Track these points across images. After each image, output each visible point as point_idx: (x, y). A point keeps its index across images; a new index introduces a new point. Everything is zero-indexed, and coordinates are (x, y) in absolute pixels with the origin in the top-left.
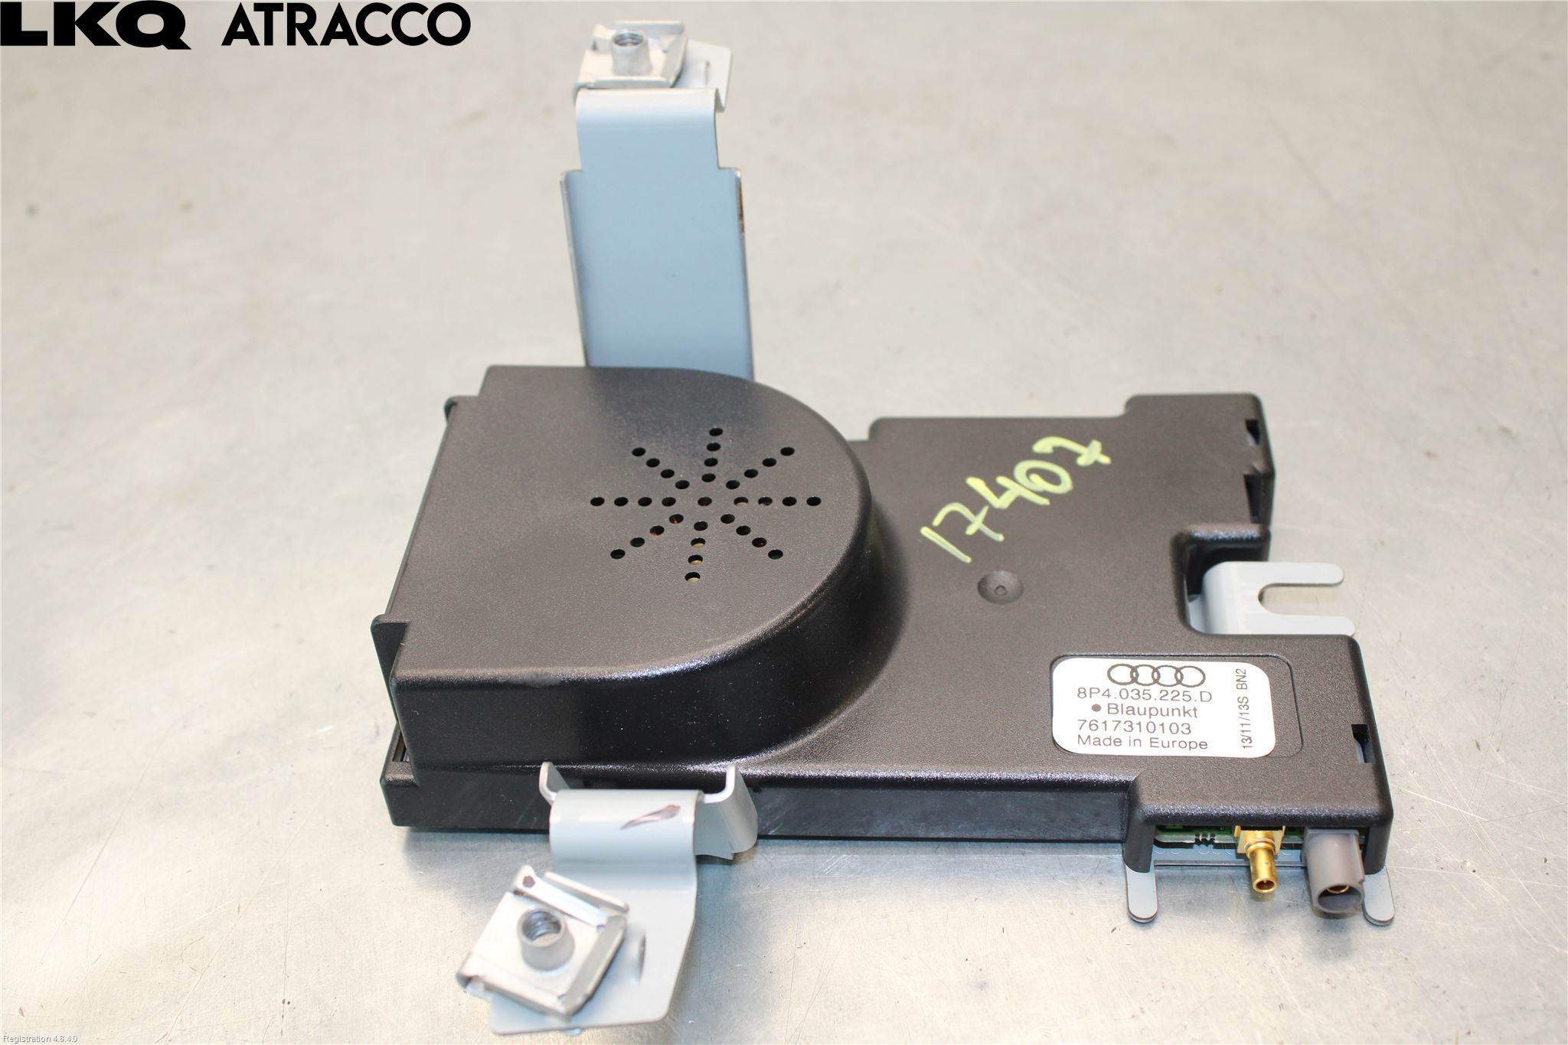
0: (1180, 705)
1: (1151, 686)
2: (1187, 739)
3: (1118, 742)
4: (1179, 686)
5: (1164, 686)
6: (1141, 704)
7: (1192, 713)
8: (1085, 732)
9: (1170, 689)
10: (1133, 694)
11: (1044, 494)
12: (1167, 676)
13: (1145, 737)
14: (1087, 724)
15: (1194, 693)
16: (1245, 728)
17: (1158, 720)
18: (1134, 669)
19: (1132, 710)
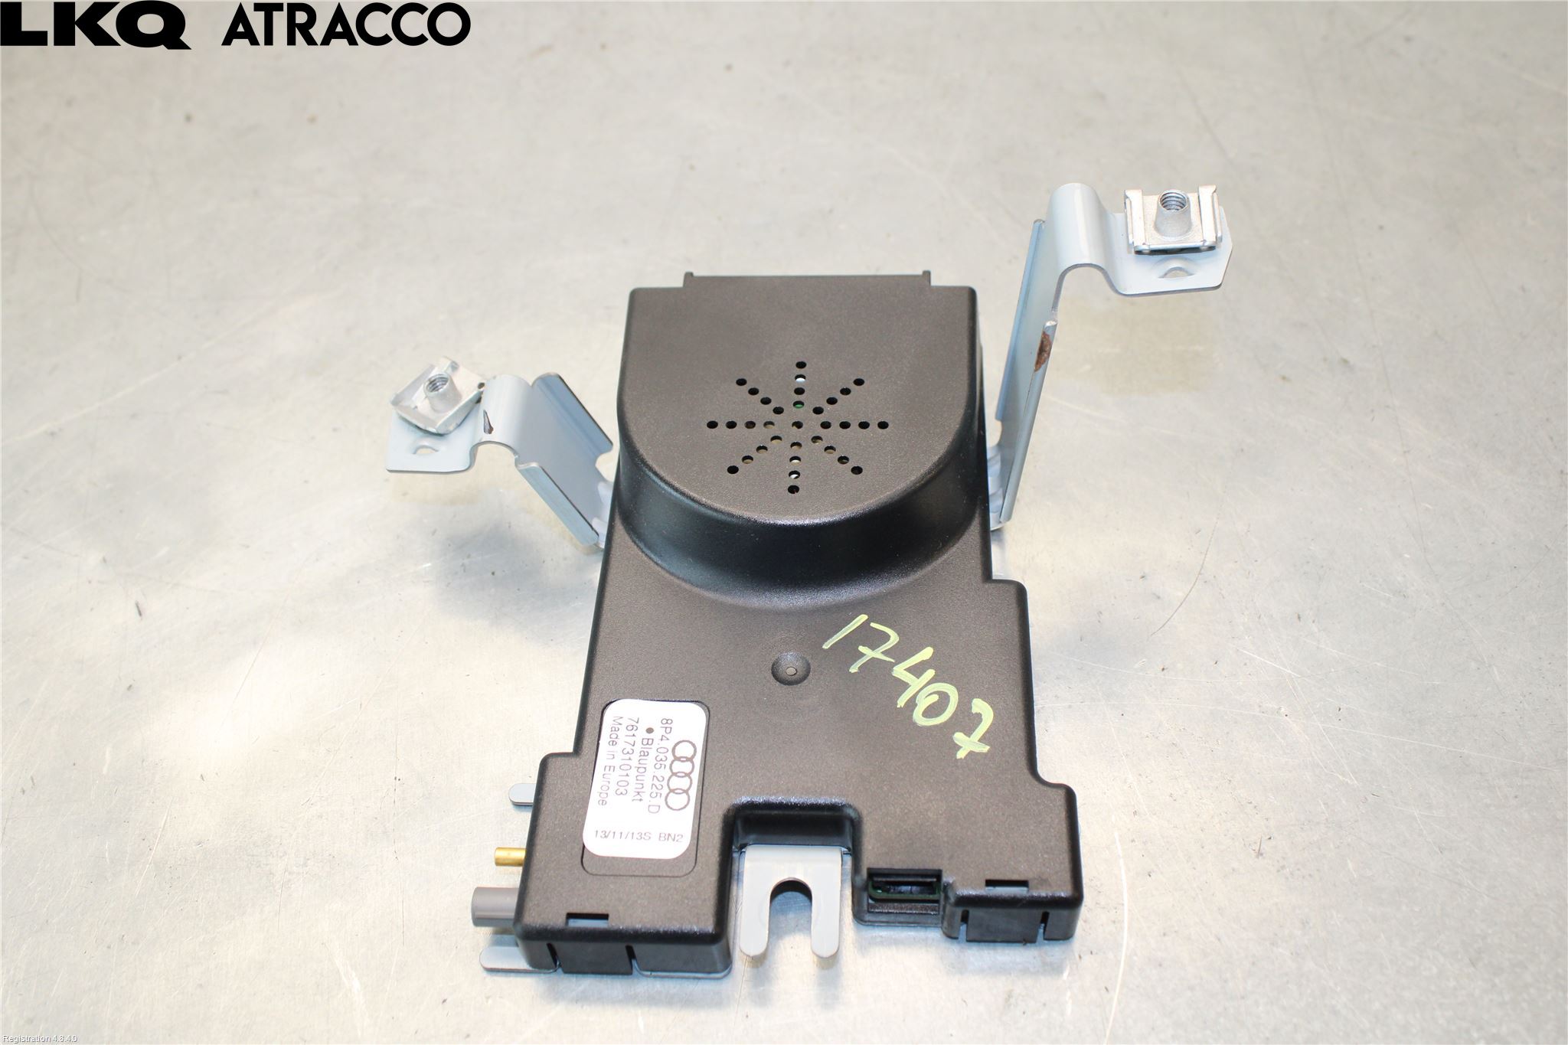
0: (647, 789)
1: (669, 771)
2: (611, 792)
3: (613, 743)
4: (668, 791)
5: (669, 780)
6: (650, 761)
7: (638, 797)
8: (625, 722)
9: (664, 783)
10: (662, 756)
11: (912, 703)
12: (682, 783)
13: (617, 762)
14: (634, 724)
15: (661, 801)
16: (618, 835)
17: (633, 773)
18: (690, 760)
19: (644, 754)
